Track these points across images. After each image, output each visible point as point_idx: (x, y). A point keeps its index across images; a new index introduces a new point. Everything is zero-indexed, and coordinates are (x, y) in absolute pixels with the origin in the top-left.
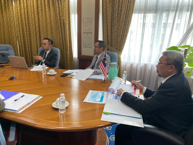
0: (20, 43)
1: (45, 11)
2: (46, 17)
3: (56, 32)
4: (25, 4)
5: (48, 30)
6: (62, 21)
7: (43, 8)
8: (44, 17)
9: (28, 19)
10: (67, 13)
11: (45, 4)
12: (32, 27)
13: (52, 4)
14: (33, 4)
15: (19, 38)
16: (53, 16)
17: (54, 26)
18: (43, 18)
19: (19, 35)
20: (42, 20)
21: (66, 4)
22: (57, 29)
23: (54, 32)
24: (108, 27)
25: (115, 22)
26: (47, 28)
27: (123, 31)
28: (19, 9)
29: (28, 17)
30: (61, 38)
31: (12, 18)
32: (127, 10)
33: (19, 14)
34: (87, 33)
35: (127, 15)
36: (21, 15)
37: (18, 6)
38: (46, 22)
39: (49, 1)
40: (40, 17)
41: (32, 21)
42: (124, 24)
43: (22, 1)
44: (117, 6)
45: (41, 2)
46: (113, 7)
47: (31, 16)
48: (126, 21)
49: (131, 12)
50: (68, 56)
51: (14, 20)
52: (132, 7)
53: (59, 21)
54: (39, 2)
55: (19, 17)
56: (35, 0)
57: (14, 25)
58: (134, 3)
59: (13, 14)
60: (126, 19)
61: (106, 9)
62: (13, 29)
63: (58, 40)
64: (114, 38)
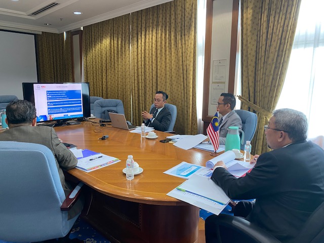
0: (134, 98)
1: (165, 54)
2: (165, 62)
3: (177, 82)
4: (143, 48)
5: (167, 80)
6: (185, 68)
7: (163, 51)
8: (163, 63)
9: (145, 67)
10: (192, 56)
11: (165, 46)
12: (148, 77)
13: (174, 45)
14: (152, 46)
15: (134, 91)
16: (175, 61)
17: (174, 75)
18: (162, 64)
19: (133, 88)
20: (161, 67)
21: (191, 43)
22: (178, 79)
23: (175, 83)
24: (250, 73)
25: (261, 65)
26: (165, 77)
27: (273, 79)
28: (136, 53)
29: (145, 64)
30: (183, 91)
31: (128, 66)
32: (280, 43)
33: (136, 60)
34: (218, 83)
35: (280, 53)
36: (138, 62)
37: (136, 50)
38: (165, 70)
39: (170, 41)
40: (158, 63)
41: (149, 69)
42: (275, 68)
43: (139, 44)
44: (264, 39)
45: (161, 43)
46: (258, 42)
47: (149, 62)
48: (279, 61)
49: (288, 47)
50: (189, 116)
51: (129, 68)
52: (289, 39)
53: (181, 67)
54: (159, 44)
55: (135, 64)
56: (154, 42)
57: (129, 75)
58: (293, 32)
59: (129, 61)
60: (279, 58)
61: (246, 45)
62: (128, 80)
63: (179, 95)
64: (258, 90)
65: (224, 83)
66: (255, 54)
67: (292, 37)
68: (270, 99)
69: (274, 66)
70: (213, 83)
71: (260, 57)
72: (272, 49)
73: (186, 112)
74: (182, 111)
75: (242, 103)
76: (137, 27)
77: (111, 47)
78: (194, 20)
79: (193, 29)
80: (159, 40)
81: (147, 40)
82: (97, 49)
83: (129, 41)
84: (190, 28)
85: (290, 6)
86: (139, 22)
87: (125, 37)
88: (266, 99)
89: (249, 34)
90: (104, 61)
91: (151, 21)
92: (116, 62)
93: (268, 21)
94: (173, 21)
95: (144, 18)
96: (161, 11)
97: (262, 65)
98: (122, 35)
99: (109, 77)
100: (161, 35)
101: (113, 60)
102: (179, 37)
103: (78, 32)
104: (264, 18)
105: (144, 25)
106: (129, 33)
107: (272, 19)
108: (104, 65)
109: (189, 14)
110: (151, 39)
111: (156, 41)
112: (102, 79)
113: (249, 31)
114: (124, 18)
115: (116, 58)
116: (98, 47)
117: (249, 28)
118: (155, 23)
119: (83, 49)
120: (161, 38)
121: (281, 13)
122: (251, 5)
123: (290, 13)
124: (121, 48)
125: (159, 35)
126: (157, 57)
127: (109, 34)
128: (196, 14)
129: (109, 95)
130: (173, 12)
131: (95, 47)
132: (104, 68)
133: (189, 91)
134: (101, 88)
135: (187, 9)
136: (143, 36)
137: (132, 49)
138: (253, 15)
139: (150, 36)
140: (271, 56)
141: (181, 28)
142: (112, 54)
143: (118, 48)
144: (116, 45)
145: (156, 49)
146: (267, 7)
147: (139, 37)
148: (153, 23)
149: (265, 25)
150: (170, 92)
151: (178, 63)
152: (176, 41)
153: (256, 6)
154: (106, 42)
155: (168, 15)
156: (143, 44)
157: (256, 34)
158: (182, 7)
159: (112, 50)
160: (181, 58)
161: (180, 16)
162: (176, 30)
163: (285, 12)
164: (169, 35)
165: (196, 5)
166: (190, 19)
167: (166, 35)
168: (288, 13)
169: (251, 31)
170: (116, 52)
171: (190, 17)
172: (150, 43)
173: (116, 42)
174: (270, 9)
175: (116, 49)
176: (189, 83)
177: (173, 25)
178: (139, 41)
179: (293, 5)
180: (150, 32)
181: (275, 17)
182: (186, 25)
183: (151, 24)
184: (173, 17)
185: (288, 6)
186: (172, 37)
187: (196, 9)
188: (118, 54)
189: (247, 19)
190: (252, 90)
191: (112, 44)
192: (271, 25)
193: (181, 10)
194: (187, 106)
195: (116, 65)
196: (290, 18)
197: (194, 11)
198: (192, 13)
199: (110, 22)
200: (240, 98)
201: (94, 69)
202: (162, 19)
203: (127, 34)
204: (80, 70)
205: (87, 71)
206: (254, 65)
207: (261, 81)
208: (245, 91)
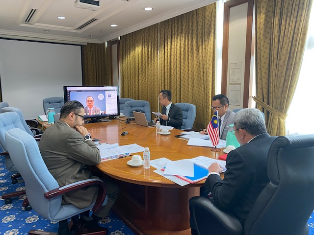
1: (188, 59)
2: (188, 66)
3: (198, 84)
4: (169, 54)
5: (190, 83)
6: (205, 71)
7: (187, 55)
9: (170, 71)
10: (212, 59)
11: (188, 51)
12: (173, 80)
13: (196, 50)
14: (177, 52)
16: (196, 65)
17: (196, 78)
18: (185, 67)
20: (184, 70)
21: (210, 48)
22: (199, 81)
23: (196, 85)
24: (263, 74)
25: (273, 67)
26: (188, 80)
27: (285, 80)
28: (163, 59)
29: (170, 68)
30: (203, 93)
32: (292, 45)
33: (163, 65)
34: (234, 84)
35: (292, 55)
36: (165, 66)
37: (163, 56)
38: (188, 73)
39: (193, 46)
40: (182, 67)
41: (174, 73)
42: (287, 69)
43: (166, 51)
44: (276, 43)
45: (185, 49)
46: (271, 45)
47: (174, 66)
48: (290, 63)
49: (299, 49)
50: (209, 116)
51: (157, 72)
52: (300, 41)
53: (202, 70)
54: (182, 49)
55: (163, 69)
56: (178, 48)
57: (157, 79)
58: (305, 34)
59: (157, 66)
60: (291, 60)
61: (260, 48)
62: (156, 83)
63: (200, 96)
64: (271, 91)
65: (240, 84)
66: (268, 56)
67: (303, 40)
68: (282, 100)
69: (285, 67)
70: (230, 84)
71: (273, 60)
72: (284, 52)
73: (205, 112)
74: (203, 112)
75: (257, 104)
76: (165, 35)
77: (142, 54)
78: (213, 26)
79: (212, 35)
80: (183, 46)
81: (173, 46)
82: (131, 56)
83: (158, 47)
84: (209, 34)
85: (301, 9)
86: (166, 31)
87: (154, 45)
88: (279, 101)
89: (262, 37)
90: (137, 67)
91: (176, 29)
92: (146, 67)
93: (280, 24)
94: (195, 28)
95: (170, 27)
96: (184, 20)
97: (275, 67)
98: (152, 43)
99: (140, 81)
100: (185, 41)
101: (144, 66)
102: (200, 43)
103: (116, 41)
104: (276, 22)
105: (170, 33)
106: (158, 41)
107: (283, 22)
108: (137, 70)
109: (208, 21)
110: (177, 45)
111: (180, 47)
112: (135, 82)
113: (262, 35)
114: (153, 27)
115: (146, 64)
116: (132, 54)
117: (262, 32)
118: (180, 30)
119: (120, 56)
120: (185, 44)
121: (292, 16)
122: (263, 11)
123: (301, 16)
124: (151, 55)
125: (183, 42)
126: (180, 61)
127: (141, 42)
128: (215, 21)
129: (140, 97)
130: (195, 20)
131: (129, 54)
132: (137, 72)
133: (209, 92)
134: (134, 91)
135: (207, 17)
136: (169, 44)
137: (160, 58)
138: (265, 20)
139: (175, 43)
140: (283, 58)
141: (202, 34)
142: (144, 60)
143: (148, 54)
144: (146, 52)
145: (180, 54)
146: (279, 11)
147: (166, 44)
148: (177, 31)
149: (277, 28)
150: (192, 93)
151: (199, 66)
152: (197, 47)
153: (269, 11)
154: (139, 49)
155: (190, 23)
156: (169, 50)
157: (269, 37)
158: (203, 15)
159: (144, 56)
160: (201, 62)
161: (200, 24)
162: (198, 36)
163: (295, 15)
164: (191, 41)
165: (215, 13)
166: (210, 26)
167: (189, 41)
168: (299, 16)
169: (263, 35)
170: (146, 58)
171: (210, 24)
172: (175, 49)
173: (146, 49)
174: (281, 13)
175: (146, 55)
176: (208, 85)
177: (195, 32)
178: (166, 47)
179: (303, 8)
180: (175, 39)
181: (286, 21)
182: (207, 31)
183: (176, 32)
184: (195, 25)
185: (298, 9)
186: (194, 43)
187: (215, 17)
188: (148, 60)
189: (260, 23)
190: (265, 91)
191: (144, 51)
192: (283, 28)
193: (202, 18)
194: (207, 107)
195: (146, 70)
196: (301, 21)
197: (213, 18)
198: (212, 20)
199: (142, 32)
200: (255, 99)
201: (129, 73)
202: (186, 26)
203: (156, 42)
204: (118, 76)
205: (123, 75)
206: (268, 67)
207: (273, 82)
208: (259, 93)
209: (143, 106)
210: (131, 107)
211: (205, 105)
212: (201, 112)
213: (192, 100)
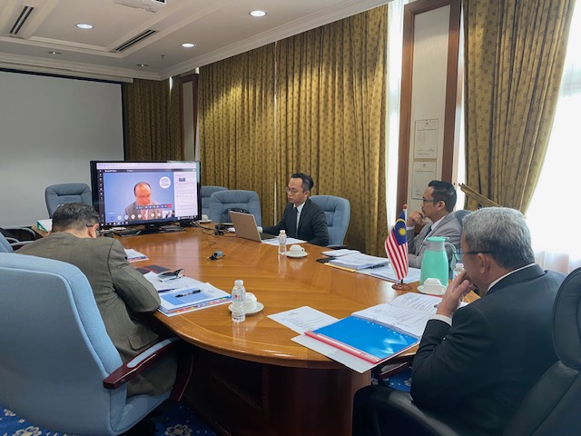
0: (279, 188)
1: (333, 111)
2: (333, 125)
3: (352, 160)
4: (296, 101)
5: (336, 158)
6: (366, 134)
7: (330, 105)
8: (330, 127)
9: (298, 134)
10: (379, 113)
11: (333, 97)
12: (304, 151)
13: (348, 94)
14: (311, 98)
15: (279, 176)
16: (349, 123)
17: (347, 147)
18: (327, 128)
19: (279, 171)
20: (324, 133)
21: (377, 91)
22: (355, 154)
23: (348, 161)
24: (480, 143)
25: (499, 128)
26: (333, 152)
27: (522, 153)
28: (283, 111)
29: (299, 129)
30: (362, 176)
31: (270, 133)
32: (535, 88)
33: (283, 124)
34: (423, 160)
35: (536, 105)
36: (287, 126)
37: (283, 105)
38: (333, 138)
39: (342, 87)
40: (321, 127)
41: (305, 138)
42: (526, 131)
43: (290, 95)
44: (504, 81)
45: (326, 92)
46: (495, 85)
47: (305, 125)
48: (533, 119)
49: (550, 94)
50: (373, 220)
51: (272, 137)
52: (552, 79)
53: (360, 133)
54: (322, 93)
55: (283, 130)
56: (314, 90)
57: (272, 149)
58: (560, 66)
59: (272, 125)
60: (534, 114)
61: (473, 92)
62: (270, 157)
63: (356, 182)
64: (496, 173)
65: (435, 160)
66: (489, 107)
67: (557, 76)
68: (517, 190)
69: (523, 128)
70: (415, 160)
71: (498, 113)
72: (521, 98)
73: (367, 214)
74: (362, 212)
75: (467, 197)
76: (287, 65)
77: (243, 101)
78: (382, 50)
79: (381, 66)
80: (322, 86)
81: (303, 88)
82: (220, 106)
83: (273, 89)
84: (375, 65)
85: (553, 19)
86: (290, 57)
87: (266, 84)
88: (510, 192)
89: (478, 71)
90: (232, 126)
91: (309, 54)
92: (251, 127)
93: (513, 47)
94: (346, 53)
95: (298, 49)
96: (326, 37)
97: (502, 128)
98: (262, 80)
99: (239, 153)
100: (327, 78)
101: (246, 123)
102: (356, 82)
103: (191, 77)
104: (506, 42)
105: (297, 62)
106: (273, 77)
107: (519, 43)
108: (232, 132)
109: (373, 39)
110: (311, 85)
111: (318, 89)
112: (228, 155)
113: (477, 67)
114: (265, 50)
115: (251, 120)
116: (223, 101)
117: (478, 61)
118: (316, 57)
119: (199, 106)
120: (326, 83)
121: (536, 32)
122: (481, 21)
123: (553, 32)
124: (260, 103)
125: (323, 79)
126: (318, 116)
127: (241, 80)
128: (385, 41)
129: (239, 184)
130: (346, 38)
131: (217, 102)
132: (232, 137)
133: (373, 175)
134: (226, 171)
135: (370, 32)
136: (296, 82)
137: (277, 108)
138: (485, 38)
139: (308, 80)
140: (519, 110)
141: (361, 64)
142: (246, 113)
143: (254, 102)
144: (251, 98)
145: (318, 103)
146: (510, 22)
147: (290, 83)
148: (312, 58)
149: (506, 55)
150: (340, 176)
151: (354, 126)
152: (351, 88)
153: (490, 23)
154: (236, 92)
155: (338, 44)
156: (296, 95)
157: (491, 71)
158: (361, 28)
159: (246, 106)
160: (359, 118)
161: (358, 45)
162: (351, 68)
163: (543, 29)
164: (339, 78)
165: (386, 24)
166: (376, 49)
167: (334, 78)
168: (549, 31)
169: (481, 67)
170: (251, 109)
171: (375, 45)
172: (308, 93)
173: (251, 92)
174: (515, 26)
175: (251, 103)
176: (373, 161)
177: (346, 61)
178: (290, 89)
179: (557, 17)
180: (308, 74)
181: (524, 40)
182: (371, 57)
183: (309, 60)
184: (346, 46)
185: (548, 19)
186: (345, 82)
187: (385, 31)
188: (254, 114)
189: (474, 44)
190: (484, 173)
191: (246, 95)
192: (518, 54)
193: (360, 34)
194: (369, 203)
195: (251, 132)
196: (552, 41)
197: (382, 34)
198: (379, 38)
199: (243, 59)
200: (463, 187)
201: (216, 138)
202: (329, 50)
203: (270, 79)
204: (193, 141)
205: (204, 142)
206: (488, 127)
207: (500, 156)
208: (473, 176)
209: (247, 202)
210: (223, 203)
211: (367, 200)
212: (359, 214)
213: (341, 190)
